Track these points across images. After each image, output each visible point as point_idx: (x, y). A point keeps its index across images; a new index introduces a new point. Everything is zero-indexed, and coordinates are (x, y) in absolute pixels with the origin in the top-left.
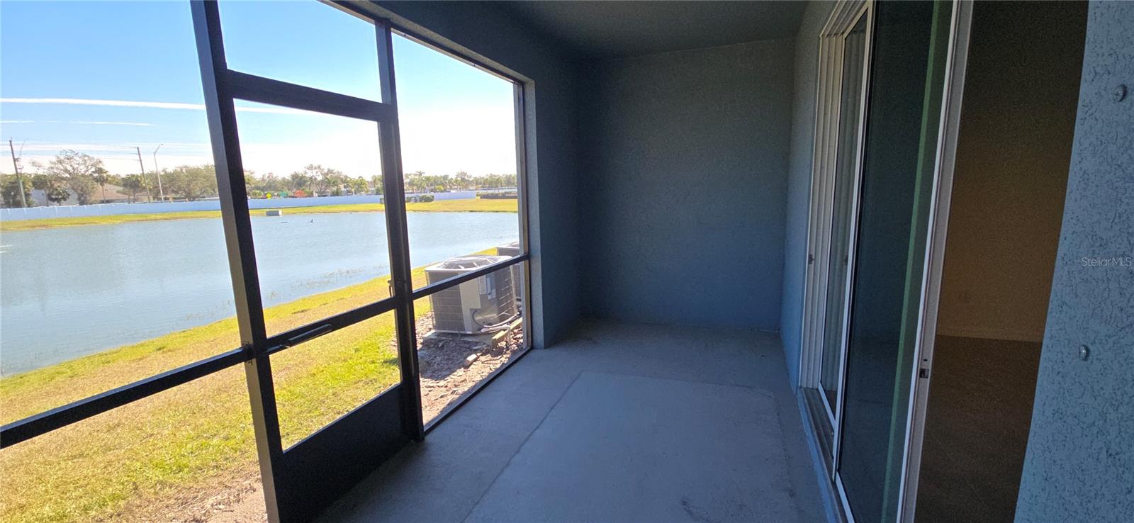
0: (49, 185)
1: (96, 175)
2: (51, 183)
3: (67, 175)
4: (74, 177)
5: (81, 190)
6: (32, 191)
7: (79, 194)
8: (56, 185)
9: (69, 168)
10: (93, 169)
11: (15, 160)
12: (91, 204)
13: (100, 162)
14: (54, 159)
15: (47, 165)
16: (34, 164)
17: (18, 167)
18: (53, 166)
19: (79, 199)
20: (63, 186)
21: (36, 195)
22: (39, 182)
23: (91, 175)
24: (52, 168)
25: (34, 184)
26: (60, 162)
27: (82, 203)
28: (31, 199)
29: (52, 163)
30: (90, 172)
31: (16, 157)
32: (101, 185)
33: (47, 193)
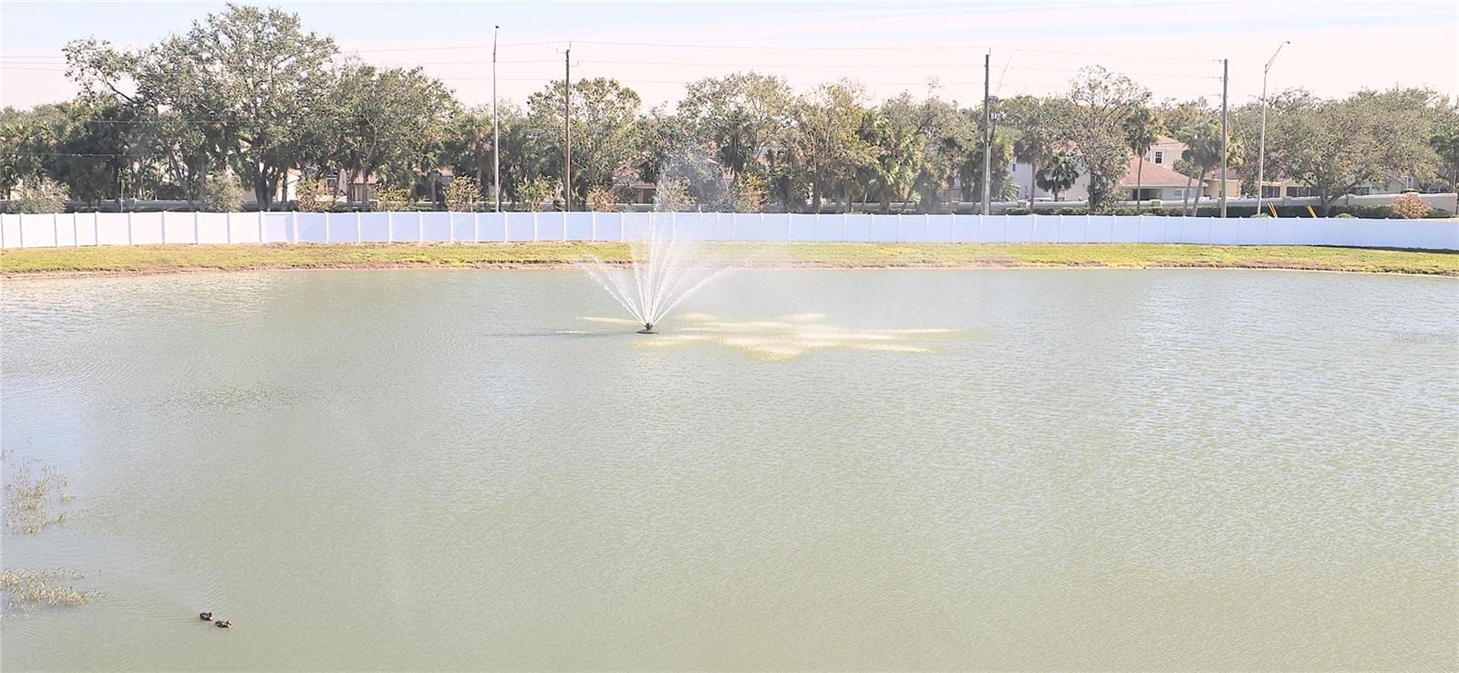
0: (1044, 153)
2: (1048, 146)
4: (1092, 138)
5: (1099, 167)
6: (1012, 165)
7: (1093, 175)
8: (1056, 152)
12: (1109, 213)
20: (1070, 153)
23: (1125, 127)
28: (1007, 185)
32: (1140, 154)
33: (1037, 169)
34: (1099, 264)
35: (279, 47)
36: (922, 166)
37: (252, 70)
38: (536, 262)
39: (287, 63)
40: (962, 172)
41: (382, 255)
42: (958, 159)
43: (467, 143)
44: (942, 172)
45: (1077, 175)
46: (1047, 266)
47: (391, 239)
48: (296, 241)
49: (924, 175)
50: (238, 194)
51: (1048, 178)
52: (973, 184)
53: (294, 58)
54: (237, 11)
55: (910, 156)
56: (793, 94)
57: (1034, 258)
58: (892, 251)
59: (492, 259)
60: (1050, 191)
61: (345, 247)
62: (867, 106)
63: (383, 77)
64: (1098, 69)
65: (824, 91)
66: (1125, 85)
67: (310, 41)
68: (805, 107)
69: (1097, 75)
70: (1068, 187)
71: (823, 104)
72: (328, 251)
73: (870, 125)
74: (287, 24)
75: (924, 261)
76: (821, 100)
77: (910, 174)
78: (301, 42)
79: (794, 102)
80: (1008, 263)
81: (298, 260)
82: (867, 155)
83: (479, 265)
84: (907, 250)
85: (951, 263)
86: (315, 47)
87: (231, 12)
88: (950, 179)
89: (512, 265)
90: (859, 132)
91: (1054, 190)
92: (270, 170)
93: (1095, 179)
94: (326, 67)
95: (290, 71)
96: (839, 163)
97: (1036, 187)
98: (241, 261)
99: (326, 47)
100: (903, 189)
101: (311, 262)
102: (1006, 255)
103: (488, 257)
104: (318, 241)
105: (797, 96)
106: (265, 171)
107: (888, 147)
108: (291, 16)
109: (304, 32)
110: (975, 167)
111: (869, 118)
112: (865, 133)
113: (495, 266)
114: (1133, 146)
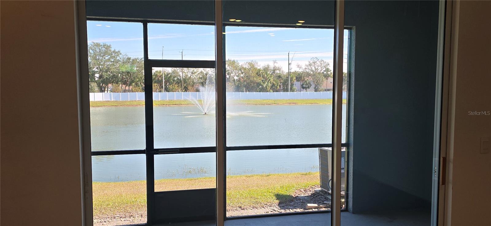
0: (303, 79)
1: (325, 73)
2: (304, 78)
3: (312, 73)
4: (314, 75)
5: (317, 83)
6: (295, 82)
7: (315, 85)
8: (306, 79)
9: (313, 69)
10: (324, 69)
11: (289, 64)
12: (320, 91)
13: (328, 64)
14: (307, 63)
15: (304, 67)
16: (298, 66)
17: (290, 68)
18: (306, 67)
19: (315, 88)
20: (309, 79)
21: (297, 85)
22: (299, 77)
23: (323, 73)
24: (306, 69)
25: (297, 78)
26: (310, 65)
27: (316, 91)
28: (294, 87)
29: (306, 65)
30: (322, 71)
31: (290, 63)
32: (327, 79)
33: (301, 84)
34: (318, 103)
35: (105, 53)
36: (273, 82)
37: (98, 59)
38: (175, 104)
39: (108, 57)
40: (283, 84)
41: (135, 103)
42: (282, 81)
43: (155, 78)
44: (278, 84)
45: (311, 85)
46: (305, 104)
47: (137, 100)
48: (112, 100)
49: (273, 85)
50: (97, 89)
51: (304, 86)
52: (285, 87)
53: (109, 56)
54: (94, 43)
55: (270, 80)
56: (239, 65)
57: (302, 102)
58: (267, 101)
59: (164, 104)
60: (305, 89)
61: (125, 102)
62: (259, 68)
63: (133, 60)
64: (316, 58)
65: (247, 64)
66: (322, 62)
67: (114, 52)
68: (243, 68)
69: (315, 60)
70: (309, 88)
71: (247, 67)
72: (121, 102)
73: (259, 72)
74: (108, 47)
75: (274, 103)
76: (247, 66)
77: (270, 85)
78: (112, 52)
79: (240, 67)
80: (295, 103)
81: (113, 104)
82: (259, 80)
83: (161, 105)
84: (270, 101)
85: (281, 104)
86: (115, 53)
87: (92, 44)
88: (280, 86)
89: (169, 105)
90: (257, 74)
91: (306, 89)
92: (104, 85)
93: (316, 86)
94: (118, 58)
95: (109, 60)
96: (252, 82)
97: (301, 89)
98: (98, 105)
99: (118, 53)
100: (268, 88)
101: (117, 105)
102: (295, 102)
103: (163, 103)
104: (118, 100)
105: (241, 65)
106: (102, 85)
107: (264, 78)
108: (109, 45)
109: (112, 49)
110: (286, 83)
111: (259, 70)
112: (258, 74)
113: (165, 105)
114: (325, 77)
